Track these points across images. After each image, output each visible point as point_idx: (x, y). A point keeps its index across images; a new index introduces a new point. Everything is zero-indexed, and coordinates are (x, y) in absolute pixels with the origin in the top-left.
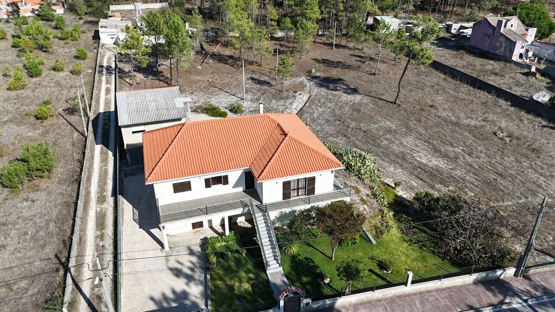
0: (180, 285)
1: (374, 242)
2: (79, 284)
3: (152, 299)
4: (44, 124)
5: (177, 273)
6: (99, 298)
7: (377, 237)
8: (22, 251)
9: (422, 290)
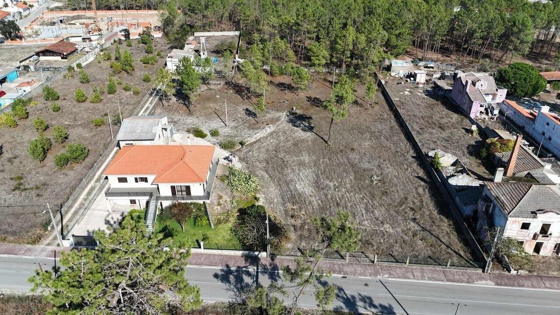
0: (104, 227)
1: (213, 227)
2: (63, 218)
3: (88, 231)
4: (97, 129)
5: (107, 222)
6: (67, 226)
7: (216, 225)
8: (49, 199)
9: (211, 253)
